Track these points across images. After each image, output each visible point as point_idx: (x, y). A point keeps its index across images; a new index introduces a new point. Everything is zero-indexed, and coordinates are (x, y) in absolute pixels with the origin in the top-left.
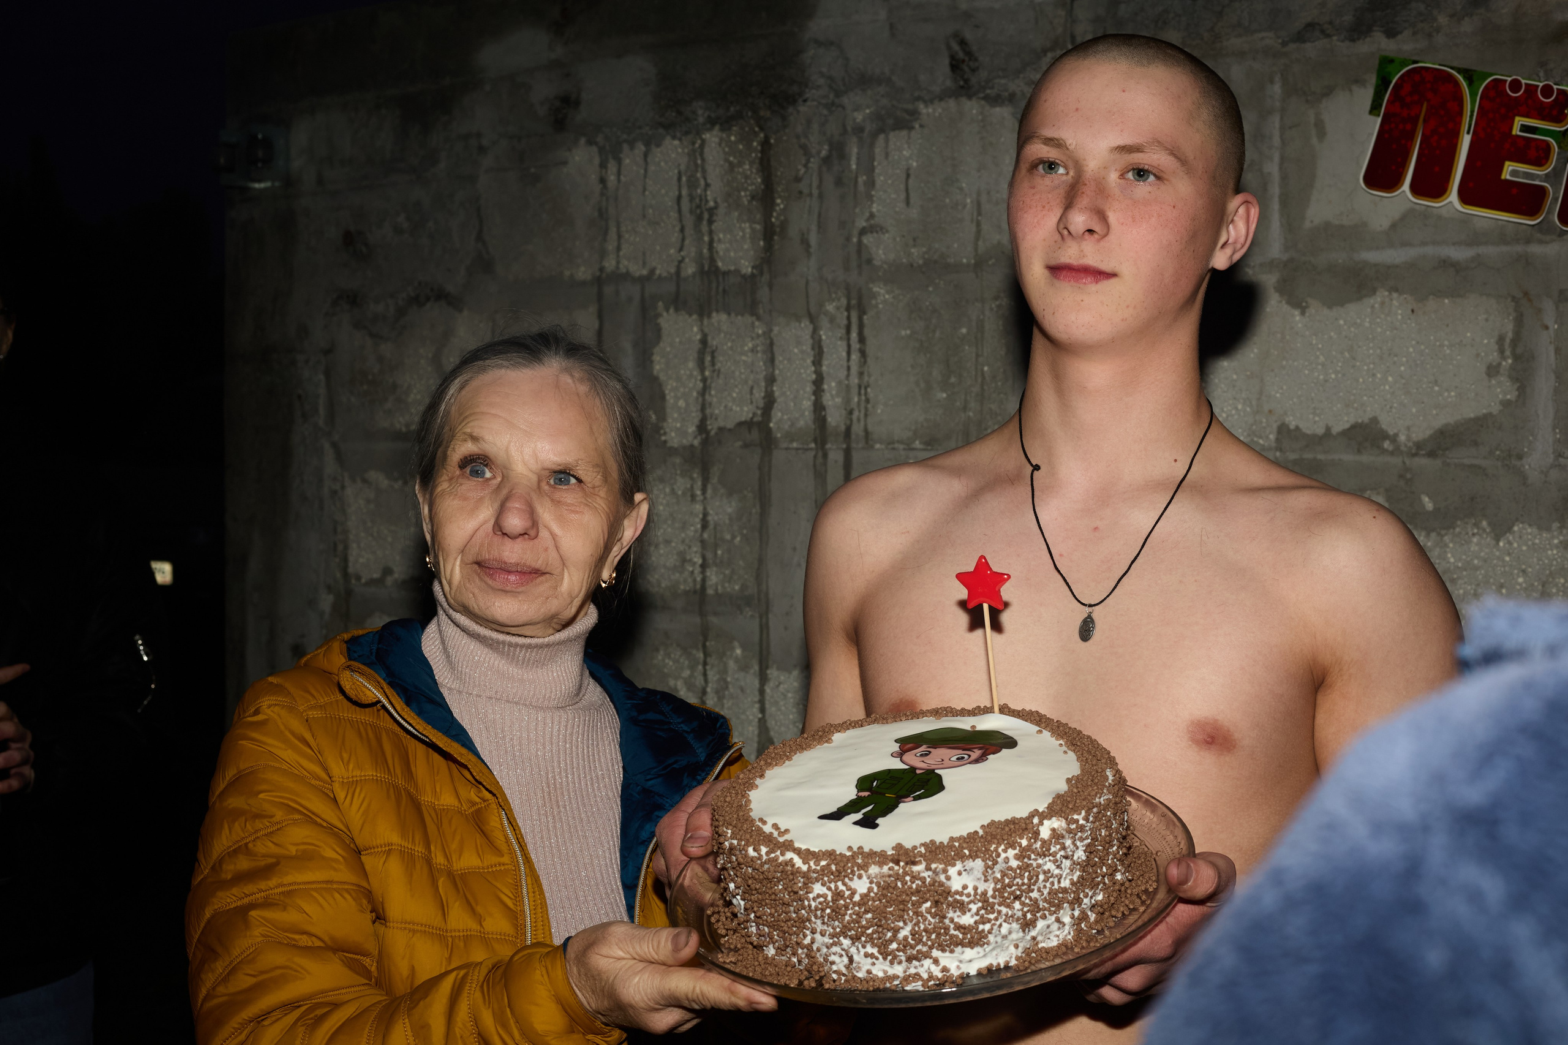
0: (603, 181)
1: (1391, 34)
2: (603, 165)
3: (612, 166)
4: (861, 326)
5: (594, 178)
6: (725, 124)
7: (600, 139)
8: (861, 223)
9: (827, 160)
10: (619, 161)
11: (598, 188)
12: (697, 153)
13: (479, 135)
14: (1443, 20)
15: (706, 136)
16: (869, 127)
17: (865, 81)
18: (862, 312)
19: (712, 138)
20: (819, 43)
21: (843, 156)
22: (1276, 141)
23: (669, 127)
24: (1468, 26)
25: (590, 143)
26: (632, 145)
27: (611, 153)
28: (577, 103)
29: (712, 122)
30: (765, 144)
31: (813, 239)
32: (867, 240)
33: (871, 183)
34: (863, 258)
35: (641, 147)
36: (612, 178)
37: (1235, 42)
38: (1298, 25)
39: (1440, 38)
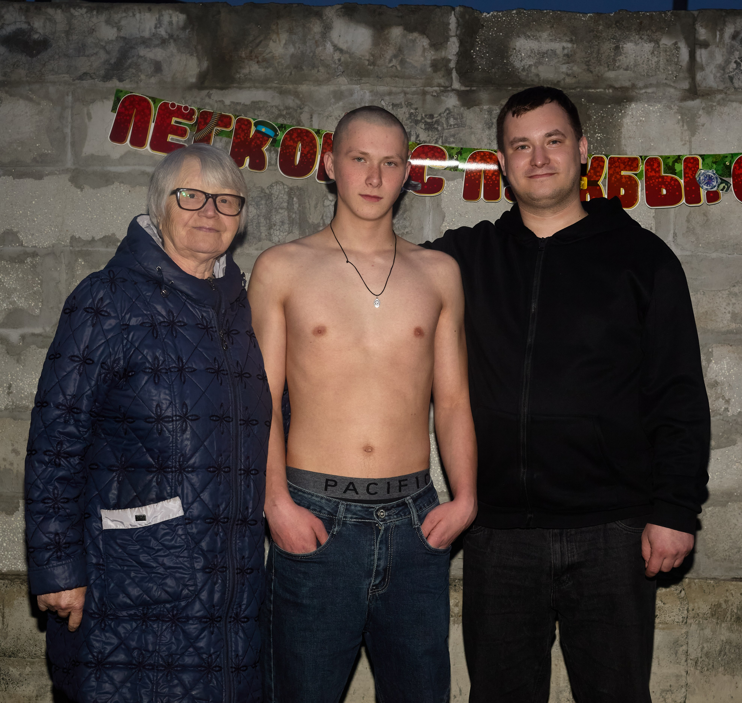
1: (121, 80)
14: (143, 77)
22: (69, 119)
24: (153, 80)
37: (51, 77)
38: (80, 73)
39: (142, 84)
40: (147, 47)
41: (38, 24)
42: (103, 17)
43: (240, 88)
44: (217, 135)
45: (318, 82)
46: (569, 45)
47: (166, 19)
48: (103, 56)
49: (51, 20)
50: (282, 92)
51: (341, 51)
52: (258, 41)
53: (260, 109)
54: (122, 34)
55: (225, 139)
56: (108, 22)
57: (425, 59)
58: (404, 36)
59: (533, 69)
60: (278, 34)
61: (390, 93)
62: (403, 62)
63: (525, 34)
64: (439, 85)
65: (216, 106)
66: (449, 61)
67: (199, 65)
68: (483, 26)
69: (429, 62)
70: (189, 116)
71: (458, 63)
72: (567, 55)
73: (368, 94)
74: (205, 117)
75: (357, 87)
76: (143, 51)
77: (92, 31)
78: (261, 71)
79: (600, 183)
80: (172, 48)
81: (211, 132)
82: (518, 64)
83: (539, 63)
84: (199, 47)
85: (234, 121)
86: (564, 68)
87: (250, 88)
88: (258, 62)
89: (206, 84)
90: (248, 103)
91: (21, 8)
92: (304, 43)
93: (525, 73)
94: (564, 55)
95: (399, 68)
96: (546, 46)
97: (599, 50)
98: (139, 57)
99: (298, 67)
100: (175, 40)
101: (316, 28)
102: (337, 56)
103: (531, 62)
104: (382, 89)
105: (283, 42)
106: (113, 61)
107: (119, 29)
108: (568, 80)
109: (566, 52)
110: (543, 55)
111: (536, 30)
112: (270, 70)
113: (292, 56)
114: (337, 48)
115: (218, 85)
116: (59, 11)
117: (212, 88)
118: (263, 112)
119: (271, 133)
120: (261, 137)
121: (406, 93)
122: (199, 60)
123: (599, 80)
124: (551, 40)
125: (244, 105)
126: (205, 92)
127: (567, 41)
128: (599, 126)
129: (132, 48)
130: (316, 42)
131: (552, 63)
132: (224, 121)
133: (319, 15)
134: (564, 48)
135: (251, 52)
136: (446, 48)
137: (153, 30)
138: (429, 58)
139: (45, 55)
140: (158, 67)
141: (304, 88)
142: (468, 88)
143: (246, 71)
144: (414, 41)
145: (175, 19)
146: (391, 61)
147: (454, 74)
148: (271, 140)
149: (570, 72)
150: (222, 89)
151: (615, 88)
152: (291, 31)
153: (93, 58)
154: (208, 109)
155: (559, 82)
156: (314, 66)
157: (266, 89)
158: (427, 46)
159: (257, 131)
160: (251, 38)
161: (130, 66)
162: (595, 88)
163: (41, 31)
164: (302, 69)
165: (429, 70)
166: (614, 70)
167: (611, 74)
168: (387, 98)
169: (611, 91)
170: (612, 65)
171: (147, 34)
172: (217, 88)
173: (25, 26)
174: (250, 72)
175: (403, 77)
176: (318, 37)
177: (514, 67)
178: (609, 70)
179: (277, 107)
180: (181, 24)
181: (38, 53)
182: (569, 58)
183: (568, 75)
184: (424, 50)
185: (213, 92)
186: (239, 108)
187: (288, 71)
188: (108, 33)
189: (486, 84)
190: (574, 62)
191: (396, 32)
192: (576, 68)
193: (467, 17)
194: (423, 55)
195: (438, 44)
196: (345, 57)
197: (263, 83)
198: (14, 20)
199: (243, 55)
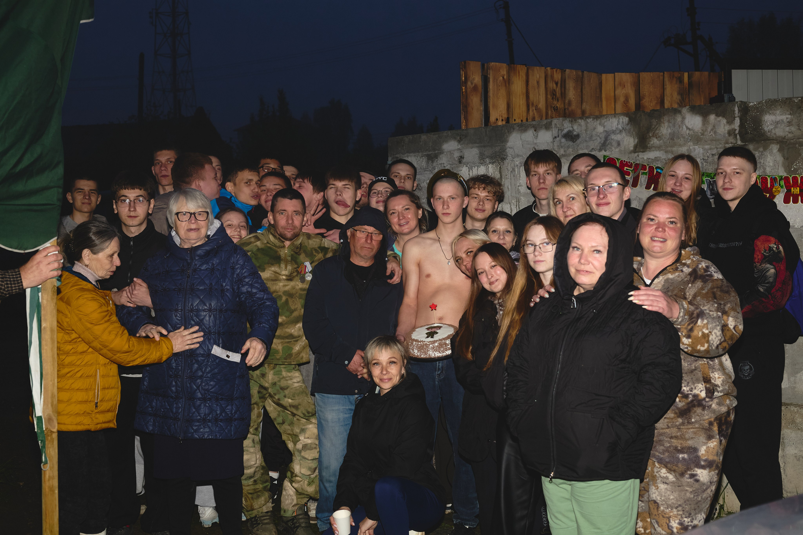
0: (469, 174)
1: (605, 151)
2: (469, 171)
3: (471, 171)
4: (519, 205)
5: (467, 174)
6: (493, 163)
7: (468, 165)
8: (518, 184)
9: (511, 172)
12: (487, 168)
13: (444, 164)
14: (613, 148)
15: (489, 166)
16: (519, 165)
17: (518, 156)
18: (519, 202)
19: (490, 166)
20: (510, 148)
21: (514, 171)
23: (481, 164)
24: (617, 150)
25: (466, 166)
26: (474, 167)
27: (470, 169)
28: (464, 158)
29: (490, 163)
30: (500, 168)
31: (510, 187)
32: (519, 188)
33: (520, 176)
34: (519, 192)
35: (476, 168)
39: (613, 152)
40: (615, 134)
41: (575, 127)
42: (598, 122)
43: (650, 151)
44: (642, 174)
45: (680, 146)
46: (790, 116)
47: (621, 120)
48: (599, 140)
49: (580, 125)
50: (666, 152)
51: (689, 129)
52: (656, 127)
53: (658, 161)
54: (606, 129)
55: (645, 176)
56: (600, 124)
58: (715, 119)
59: (773, 131)
60: (664, 123)
61: (711, 149)
62: (715, 132)
63: (769, 112)
65: (641, 160)
66: (735, 130)
67: (634, 141)
68: (749, 110)
69: (726, 131)
70: (630, 166)
71: (739, 131)
72: (789, 122)
73: (701, 150)
74: (637, 165)
75: (696, 147)
76: (613, 137)
77: (595, 129)
78: (658, 142)
80: (624, 134)
81: (639, 173)
82: (766, 129)
83: (776, 127)
84: (634, 133)
85: (647, 167)
86: (787, 129)
87: (654, 151)
88: (656, 138)
89: (637, 150)
90: (653, 158)
91: (569, 121)
92: (674, 126)
93: (769, 134)
94: (787, 122)
95: (714, 136)
96: (779, 118)
98: (612, 139)
99: (672, 139)
100: (625, 130)
101: (679, 118)
102: (688, 132)
103: (771, 127)
104: (707, 147)
105: (666, 127)
106: (602, 142)
107: (604, 127)
108: (790, 135)
109: (788, 120)
110: (777, 123)
111: (774, 110)
112: (661, 141)
113: (670, 134)
114: (688, 128)
115: (641, 150)
116: (583, 121)
117: (639, 152)
118: (659, 162)
121: (717, 148)
122: (634, 139)
124: (781, 115)
126: (636, 154)
127: (788, 114)
129: (609, 135)
130: (679, 126)
131: (782, 127)
132: (644, 167)
133: (680, 112)
134: (787, 118)
135: (654, 133)
136: (734, 123)
137: (617, 126)
138: (726, 129)
139: (578, 141)
140: (619, 144)
141: (675, 149)
142: (744, 144)
143: (652, 143)
144: (720, 121)
145: (624, 120)
147: (738, 137)
149: (790, 131)
150: (643, 152)
152: (669, 121)
153: (595, 141)
154: (638, 162)
155: (785, 136)
156: (679, 138)
157: (660, 150)
158: (725, 124)
159: (657, 172)
160: (653, 127)
161: (608, 144)
163: (577, 130)
164: (674, 140)
165: (727, 135)
168: (709, 151)
171: (614, 129)
172: (641, 152)
173: (571, 129)
174: (654, 143)
175: (715, 140)
176: (680, 123)
177: (764, 130)
179: (665, 159)
180: (627, 122)
181: (576, 141)
182: (790, 123)
183: (790, 133)
184: (724, 125)
185: (640, 153)
186: (650, 160)
187: (669, 141)
188: (600, 129)
189: (752, 141)
190: (792, 125)
191: (712, 117)
192: (793, 129)
193: (742, 106)
194: (724, 129)
195: (730, 122)
196: (691, 132)
197: (659, 148)
198: (567, 126)
199: (651, 135)
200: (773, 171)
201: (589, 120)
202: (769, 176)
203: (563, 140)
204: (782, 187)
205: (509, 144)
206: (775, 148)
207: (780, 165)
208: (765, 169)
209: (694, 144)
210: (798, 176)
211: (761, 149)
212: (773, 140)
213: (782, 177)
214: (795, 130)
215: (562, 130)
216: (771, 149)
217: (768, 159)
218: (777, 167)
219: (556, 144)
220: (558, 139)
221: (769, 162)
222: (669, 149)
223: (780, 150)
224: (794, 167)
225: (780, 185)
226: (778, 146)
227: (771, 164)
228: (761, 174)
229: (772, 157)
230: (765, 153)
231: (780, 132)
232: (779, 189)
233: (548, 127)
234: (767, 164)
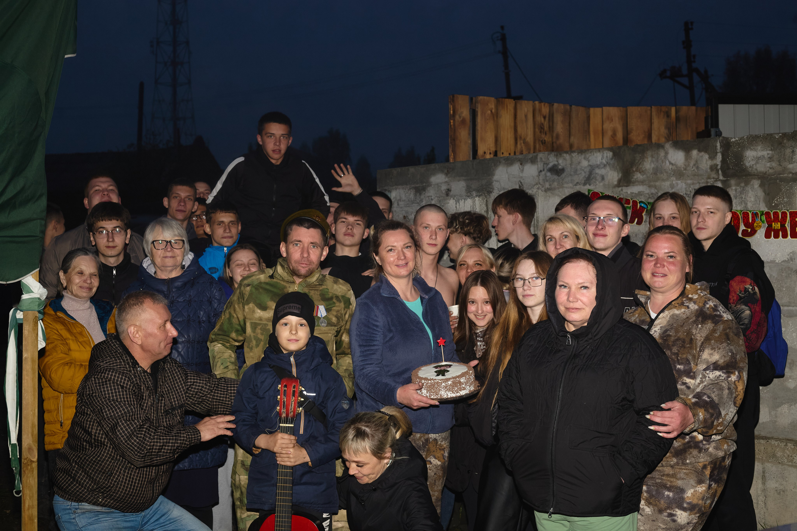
0: (456, 207)
1: (590, 185)
2: (456, 204)
3: (458, 204)
5: (454, 206)
6: (479, 196)
7: (455, 198)
10: (459, 203)
11: (455, 209)
12: (474, 202)
13: (431, 196)
14: (597, 183)
15: (476, 199)
19: (477, 199)
20: (496, 181)
23: (468, 196)
24: (601, 184)
25: (453, 199)
26: (461, 200)
27: (457, 201)
28: (451, 191)
29: (477, 196)
30: (487, 201)
35: (463, 200)
36: (458, 207)
37: (565, 185)
38: (575, 183)
39: (597, 186)
40: (599, 168)
41: (560, 161)
42: (583, 156)
43: (633, 186)
45: (663, 180)
46: (770, 152)
47: (605, 155)
48: (583, 174)
49: (565, 159)
50: (650, 186)
52: (639, 162)
53: (641, 195)
54: (590, 163)
56: (585, 158)
57: (707, 165)
58: (698, 154)
59: (754, 167)
60: (647, 158)
61: (693, 184)
62: (698, 168)
63: (750, 148)
64: (714, 178)
65: (624, 194)
66: (717, 165)
67: (618, 176)
68: (731, 146)
69: (709, 167)
71: (721, 166)
72: (769, 158)
73: (684, 185)
75: (679, 182)
76: (597, 171)
77: (579, 163)
78: (641, 177)
79: (786, 225)
80: (608, 168)
82: (747, 164)
83: (757, 163)
84: (618, 167)
85: (631, 202)
86: (768, 165)
87: (637, 185)
88: (640, 172)
89: (621, 184)
90: (637, 192)
91: (555, 155)
92: (657, 161)
93: (751, 169)
94: (768, 158)
95: (696, 171)
96: (760, 154)
97: (784, 153)
98: (596, 174)
99: (655, 174)
100: (609, 165)
101: (662, 153)
102: (671, 167)
103: (752, 163)
104: (689, 182)
105: (649, 162)
106: (587, 176)
107: (589, 161)
108: (771, 171)
109: (769, 156)
110: (758, 158)
111: (755, 145)
112: (644, 176)
113: (653, 168)
114: (671, 163)
115: (625, 185)
116: (568, 155)
117: (623, 186)
118: (643, 196)
119: (645, 206)
120: (642, 209)
121: (699, 183)
122: (618, 173)
123: (785, 169)
124: (762, 150)
125: (636, 194)
126: (620, 188)
127: (769, 150)
128: (786, 194)
129: (593, 169)
130: (662, 161)
131: (763, 162)
132: (628, 201)
133: (663, 148)
134: (768, 154)
135: (637, 168)
136: (716, 159)
137: (601, 161)
138: (709, 164)
139: (563, 175)
140: (603, 178)
141: (658, 184)
142: (726, 179)
143: (635, 177)
144: (702, 156)
145: (608, 155)
146: (693, 167)
147: (720, 172)
148: (646, 210)
149: (771, 166)
150: (627, 186)
151: (793, 174)
152: (652, 156)
153: (580, 175)
154: (622, 197)
155: (766, 172)
156: (662, 173)
157: (643, 185)
158: (708, 159)
159: (640, 206)
160: (637, 161)
161: (593, 178)
162: (783, 174)
163: (562, 164)
164: (657, 174)
165: (709, 170)
166: (792, 164)
167: (790, 166)
168: (692, 186)
169: (791, 175)
170: (791, 161)
171: (598, 163)
173: (556, 163)
174: (637, 178)
175: (698, 175)
176: (663, 158)
177: (746, 166)
178: (790, 164)
179: (648, 194)
180: (611, 157)
181: (561, 174)
182: (771, 159)
183: (770, 168)
184: (707, 161)
185: (624, 188)
186: (633, 195)
187: (652, 176)
188: (585, 163)
189: (734, 176)
190: (773, 161)
191: (695, 152)
192: (774, 164)
193: (724, 142)
194: (706, 163)
195: (712, 157)
196: (674, 167)
197: (642, 183)
198: (552, 160)
199: (634, 169)
200: (754, 206)
201: (574, 155)
202: (750, 212)
203: (549, 174)
204: (763, 222)
205: (496, 177)
206: (756, 183)
207: (761, 201)
208: (746, 204)
209: (677, 179)
210: (778, 211)
211: (743, 185)
212: (754, 175)
213: (763, 212)
214: (776, 165)
215: (547, 164)
216: (753, 185)
217: (750, 195)
218: (758, 202)
219: (541, 178)
220: (543, 173)
221: (750, 197)
222: (652, 183)
223: (761, 185)
224: (775, 202)
225: (761, 220)
226: (759, 182)
227: (753, 199)
228: (742, 209)
229: (753, 193)
230: (747, 188)
231: (762, 167)
232: (760, 224)
233: (533, 161)
234: (748, 199)
